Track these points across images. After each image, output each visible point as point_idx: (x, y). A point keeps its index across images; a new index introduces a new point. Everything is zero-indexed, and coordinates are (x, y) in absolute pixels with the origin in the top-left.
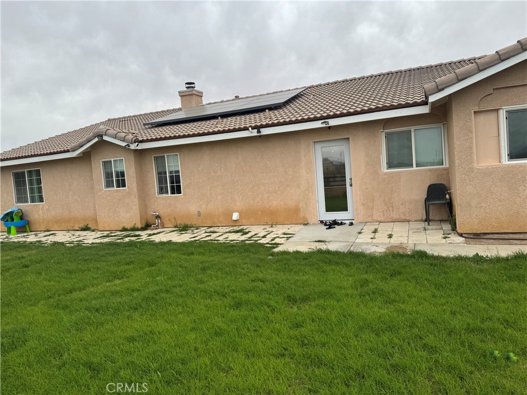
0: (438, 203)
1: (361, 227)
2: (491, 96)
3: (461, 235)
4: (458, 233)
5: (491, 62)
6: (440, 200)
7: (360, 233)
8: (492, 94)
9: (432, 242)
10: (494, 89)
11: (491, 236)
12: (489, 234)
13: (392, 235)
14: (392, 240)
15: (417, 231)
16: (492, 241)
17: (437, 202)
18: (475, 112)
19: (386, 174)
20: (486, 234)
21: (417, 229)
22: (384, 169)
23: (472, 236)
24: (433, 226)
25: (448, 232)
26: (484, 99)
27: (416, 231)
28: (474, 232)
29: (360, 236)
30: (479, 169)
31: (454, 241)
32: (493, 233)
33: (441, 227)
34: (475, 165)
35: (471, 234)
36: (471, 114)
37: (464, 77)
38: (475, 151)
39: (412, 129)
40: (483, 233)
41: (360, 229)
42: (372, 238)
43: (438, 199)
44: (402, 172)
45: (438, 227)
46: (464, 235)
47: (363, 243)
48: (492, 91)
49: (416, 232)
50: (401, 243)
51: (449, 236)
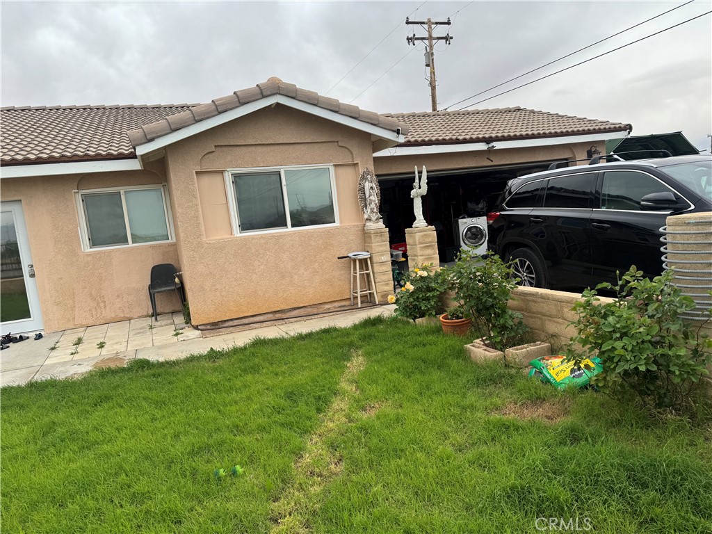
0: (165, 291)
1: (56, 339)
2: (213, 154)
3: (196, 328)
4: (193, 326)
5: (208, 113)
6: (168, 286)
7: (53, 349)
8: (213, 152)
9: (160, 344)
10: (215, 146)
11: (231, 323)
12: (228, 321)
13: (104, 343)
14: (104, 351)
15: (141, 332)
16: (231, 328)
17: (165, 289)
18: (197, 173)
19: (89, 255)
20: (225, 321)
21: (141, 329)
22: (86, 247)
23: (209, 327)
24: (162, 321)
25: (181, 327)
26: (206, 156)
27: (139, 331)
28: (211, 322)
29: (54, 353)
30: (210, 243)
31: (188, 337)
32: (232, 320)
33: (172, 321)
34: (204, 239)
35: (208, 324)
36: (193, 175)
37: (179, 126)
38: (202, 222)
39: (122, 190)
40: (222, 321)
41: (54, 343)
42: (72, 354)
43: (166, 284)
44: (113, 251)
45: (169, 322)
46: (199, 327)
47: (57, 363)
48: (213, 149)
49: (139, 333)
50: (117, 353)
51: (181, 331)
